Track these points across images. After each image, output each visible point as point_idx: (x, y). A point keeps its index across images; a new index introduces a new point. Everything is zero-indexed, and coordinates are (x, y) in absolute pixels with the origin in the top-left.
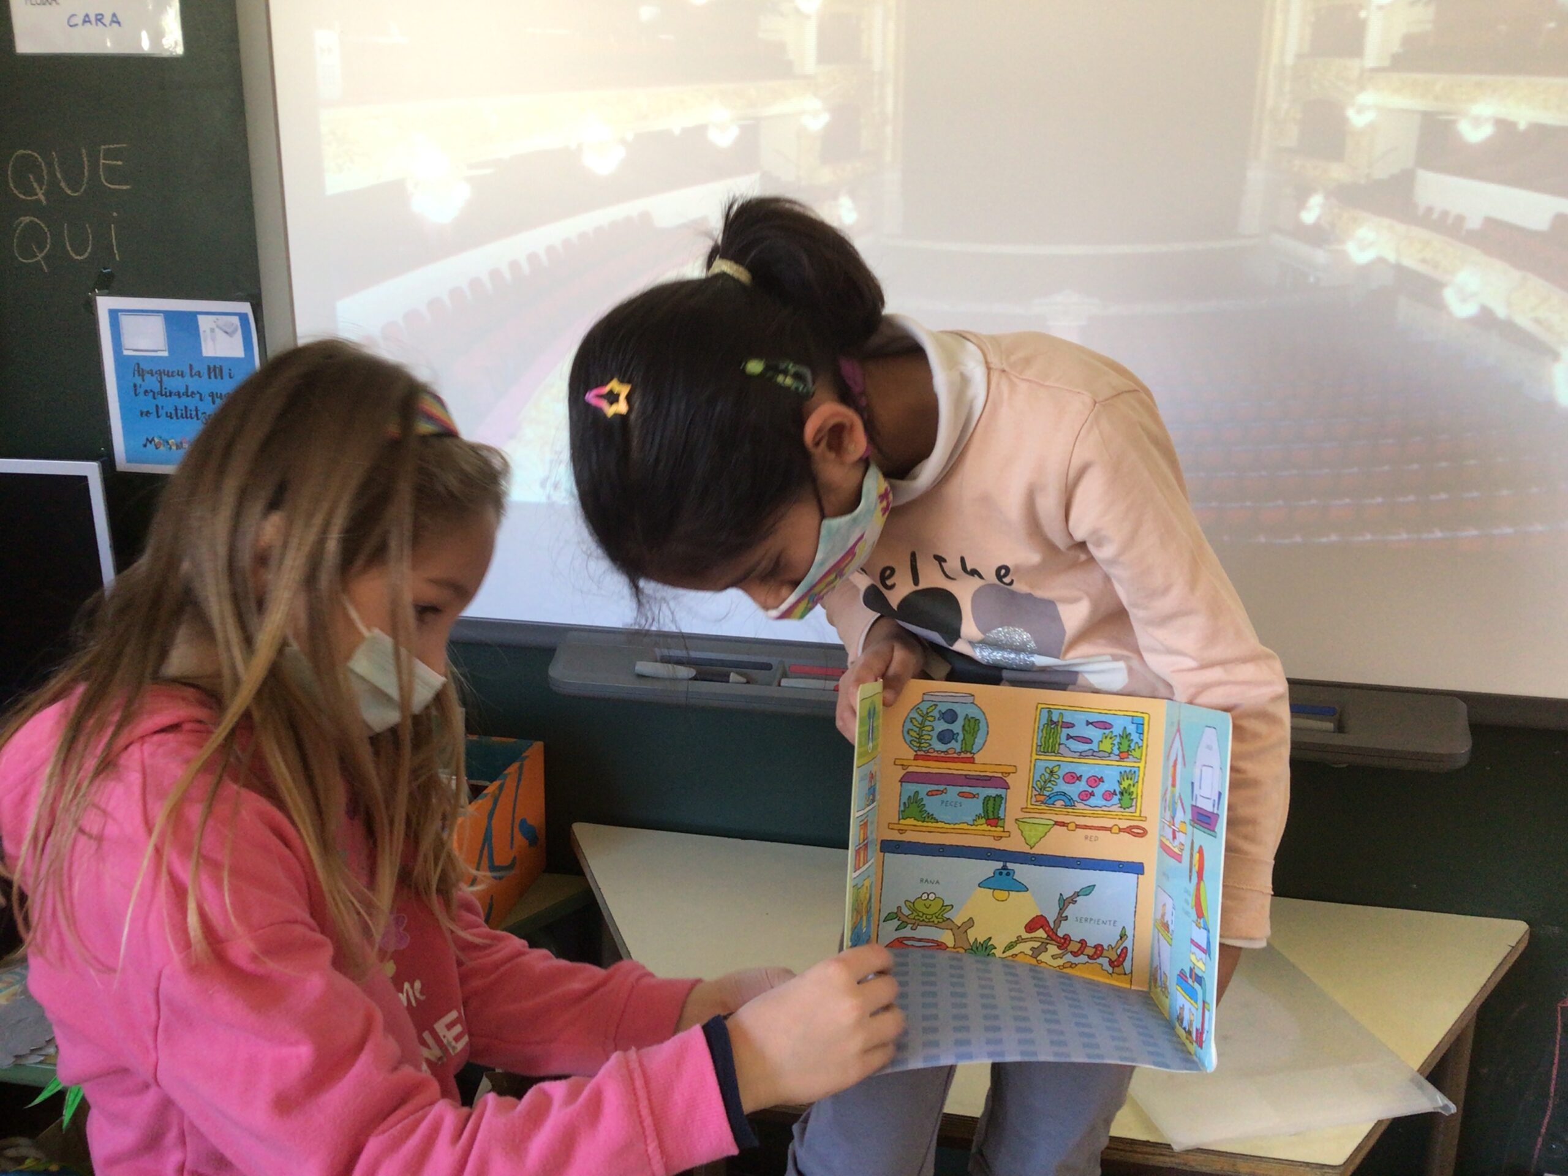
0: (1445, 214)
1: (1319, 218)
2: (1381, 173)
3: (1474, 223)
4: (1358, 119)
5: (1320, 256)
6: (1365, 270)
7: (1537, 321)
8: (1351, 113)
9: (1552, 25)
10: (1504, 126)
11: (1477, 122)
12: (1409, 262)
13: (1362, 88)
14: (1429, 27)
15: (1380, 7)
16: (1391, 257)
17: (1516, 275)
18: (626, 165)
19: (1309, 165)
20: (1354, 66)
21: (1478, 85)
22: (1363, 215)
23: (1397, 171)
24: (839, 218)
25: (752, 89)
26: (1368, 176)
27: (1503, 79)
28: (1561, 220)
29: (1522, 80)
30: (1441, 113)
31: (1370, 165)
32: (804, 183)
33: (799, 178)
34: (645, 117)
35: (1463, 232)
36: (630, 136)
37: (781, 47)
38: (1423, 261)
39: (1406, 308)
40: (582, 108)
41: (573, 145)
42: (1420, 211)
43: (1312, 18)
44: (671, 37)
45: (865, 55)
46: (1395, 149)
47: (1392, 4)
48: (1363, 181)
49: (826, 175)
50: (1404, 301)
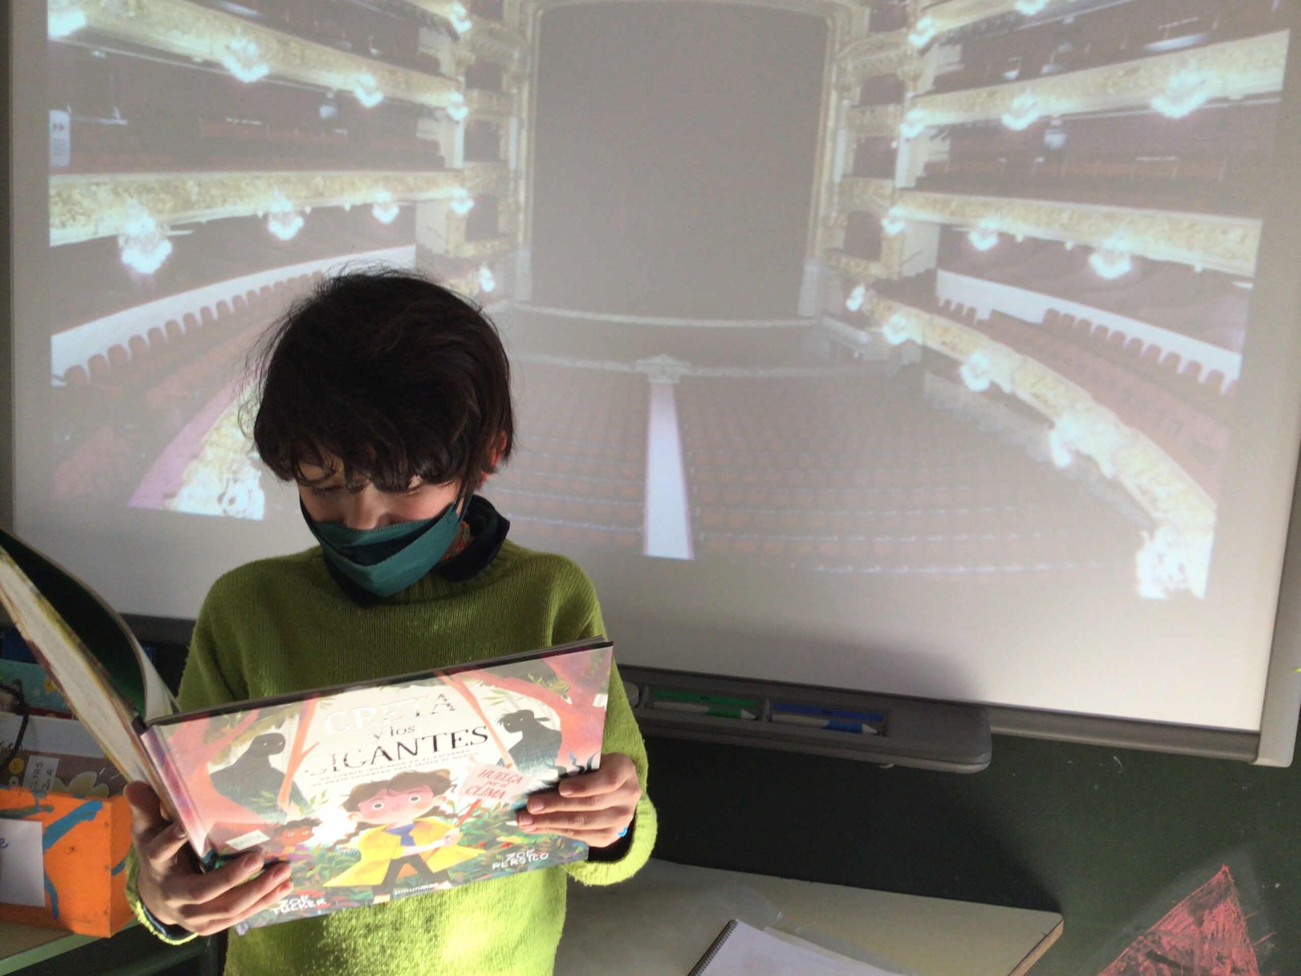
0: (960, 307)
1: (862, 305)
2: (910, 271)
3: (983, 314)
4: (891, 228)
5: (863, 336)
6: (898, 351)
7: (1036, 396)
8: (885, 222)
9: (1041, 160)
10: (1005, 238)
11: (984, 233)
12: (934, 344)
13: (893, 204)
14: (945, 157)
15: (908, 140)
16: (919, 340)
17: (1018, 357)
18: (303, 233)
19: (853, 263)
20: (888, 186)
21: (985, 205)
22: (896, 304)
23: (921, 270)
24: (480, 286)
25: (410, 178)
26: (900, 273)
27: (1004, 201)
28: (1051, 314)
29: (1019, 202)
30: (956, 226)
31: (901, 264)
32: (451, 255)
33: (447, 252)
34: (321, 195)
35: (975, 322)
36: (308, 210)
37: (435, 145)
38: (944, 343)
39: (931, 382)
40: (270, 185)
41: (260, 214)
42: (941, 304)
43: (855, 146)
44: (345, 132)
45: (502, 156)
46: (920, 253)
47: (919, 136)
48: (896, 278)
49: (469, 251)
50: (929, 375)
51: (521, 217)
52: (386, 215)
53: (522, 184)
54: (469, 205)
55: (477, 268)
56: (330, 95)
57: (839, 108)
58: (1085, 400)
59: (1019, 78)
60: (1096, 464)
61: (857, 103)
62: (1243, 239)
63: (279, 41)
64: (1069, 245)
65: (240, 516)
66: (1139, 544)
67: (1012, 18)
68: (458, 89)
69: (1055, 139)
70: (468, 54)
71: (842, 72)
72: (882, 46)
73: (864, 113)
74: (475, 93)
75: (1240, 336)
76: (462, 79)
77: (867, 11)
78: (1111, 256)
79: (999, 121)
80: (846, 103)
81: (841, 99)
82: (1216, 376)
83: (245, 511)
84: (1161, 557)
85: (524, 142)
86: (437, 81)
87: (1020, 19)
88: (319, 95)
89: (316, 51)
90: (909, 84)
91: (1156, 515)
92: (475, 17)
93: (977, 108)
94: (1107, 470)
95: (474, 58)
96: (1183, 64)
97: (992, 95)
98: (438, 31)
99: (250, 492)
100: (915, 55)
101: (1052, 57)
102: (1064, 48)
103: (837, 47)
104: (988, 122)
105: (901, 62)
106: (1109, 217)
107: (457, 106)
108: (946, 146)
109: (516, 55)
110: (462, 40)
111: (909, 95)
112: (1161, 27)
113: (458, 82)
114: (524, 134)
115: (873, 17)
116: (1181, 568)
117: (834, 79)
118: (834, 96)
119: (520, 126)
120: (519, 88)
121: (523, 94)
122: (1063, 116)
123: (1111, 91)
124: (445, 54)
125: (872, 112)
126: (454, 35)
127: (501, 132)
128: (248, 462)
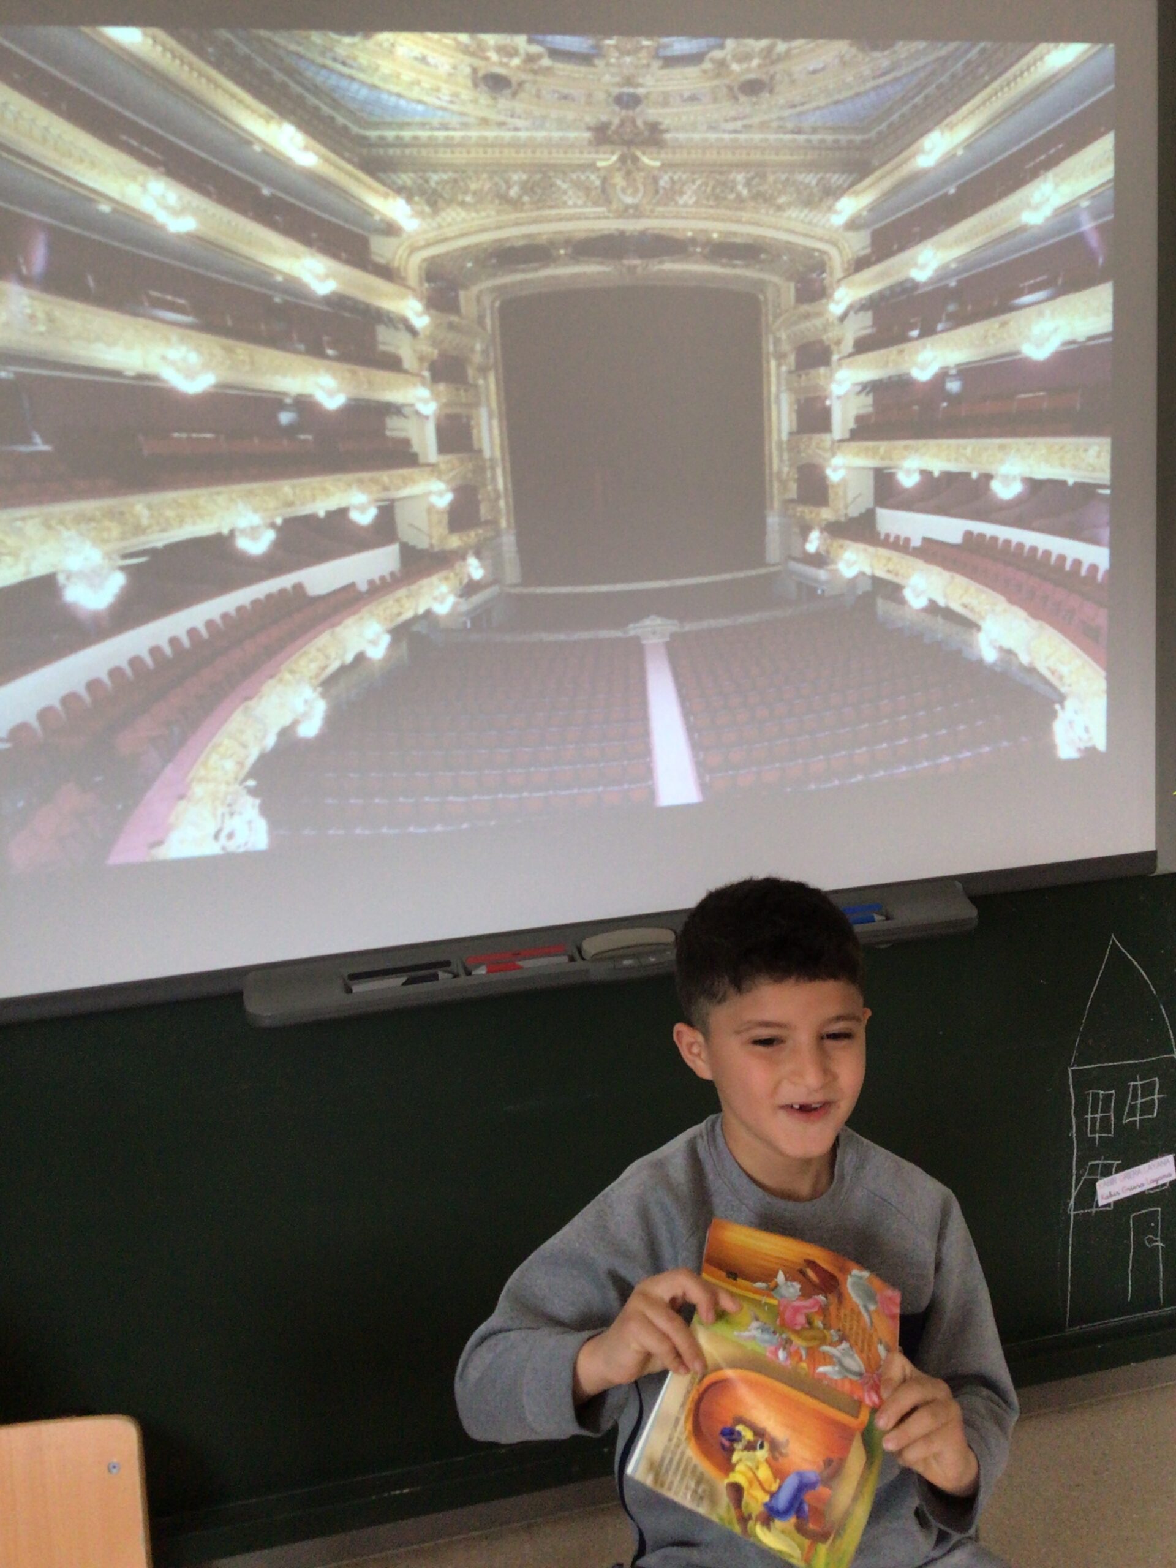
0: (897, 538)
1: (818, 548)
2: (854, 511)
3: (916, 542)
4: (834, 475)
5: (822, 574)
6: (853, 582)
7: (965, 606)
8: (829, 472)
9: (945, 404)
10: (926, 474)
11: (909, 472)
12: (881, 573)
13: (834, 454)
14: (871, 409)
15: (839, 397)
16: (868, 571)
17: (947, 575)
18: (277, 545)
19: (806, 510)
20: (827, 439)
21: (906, 448)
22: (847, 543)
23: (863, 510)
24: (469, 576)
25: (385, 476)
26: (846, 515)
27: (921, 443)
28: (968, 535)
29: (932, 443)
30: (886, 468)
31: (846, 507)
32: (436, 549)
33: (432, 545)
34: (291, 504)
35: (911, 550)
36: (279, 521)
37: (406, 442)
38: (889, 571)
39: (882, 606)
40: (232, 500)
41: (225, 531)
42: (882, 537)
43: (796, 407)
44: (309, 437)
45: (476, 447)
46: (860, 494)
47: (846, 395)
48: (843, 519)
49: (454, 542)
50: (880, 602)
51: (502, 503)
52: (364, 517)
53: (499, 472)
54: (449, 497)
55: (463, 558)
56: (288, 401)
57: (778, 375)
58: (1001, 603)
59: (921, 336)
60: (1016, 655)
61: (793, 368)
62: (1098, 456)
63: (224, 348)
64: (974, 475)
65: (242, 850)
66: (1054, 715)
67: (909, 285)
68: (424, 384)
69: (954, 386)
70: (430, 349)
71: (777, 341)
72: (807, 316)
73: (800, 376)
74: (442, 387)
75: (1105, 533)
76: (426, 374)
77: (792, 285)
78: (1007, 480)
79: (908, 374)
80: (784, 369)
81: (779, 366)
82: (1094, 568)
83: (246, 844)
84: (1071, 723)
85: (496, 432)
86: (400, 378)
87: (916, 285)
88: (275, 402)
89: (267, 356)
90: (833, 347)
91: (1063, 689)
92: (433, 312)
93: (891, 365)
94: (1024, 659)
95: (436, 352)
96: (1041, 314)
97: (901, 352)
98: (396, 328)
99: (250, 822)
100: (836, 322)
101: (944, 317)
102: (951, 308)
103: (771, 318)
104: (900, 376)
105: (825, 329)
106: (1002, 447)
107: (425, 401)
108: (869, 400)
109: (478, 347)
110: (422, 336)
111: (835, 357)
112: (1021, 285)
113: (423, 377)
114: (495, 423)
115: (797, 290)
116: (1087, 730)
117: (771, 348)
118: (773, 364)
119: (490, 417)
120: (485, 378)
121: (490, 386)
122: (958, 366)
123: (992, 341)
124: (406, 350)
125: (807, 375)
126: (413, 331)
127: (473, 423)
128: (244, 792)
